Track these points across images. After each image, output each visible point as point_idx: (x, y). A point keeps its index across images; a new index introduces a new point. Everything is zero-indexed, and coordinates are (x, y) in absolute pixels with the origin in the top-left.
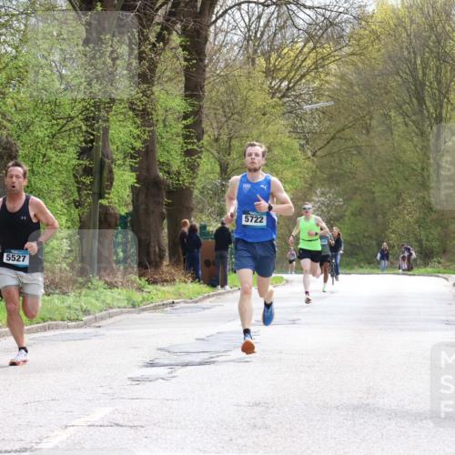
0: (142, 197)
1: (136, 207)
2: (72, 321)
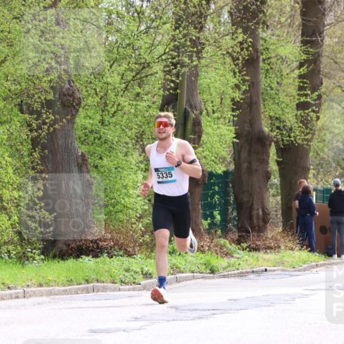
0: (244, 155)
1: (238, 166)
2: (126, 284)
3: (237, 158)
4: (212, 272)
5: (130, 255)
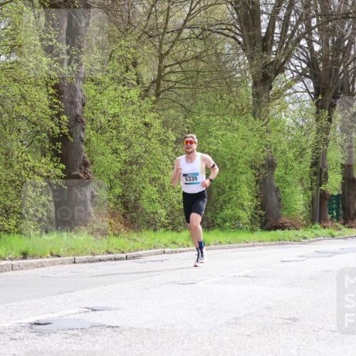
0: (346, 187)
1: (343, 193)
2: (296, 241)
3: (343, 188)
4: (333, 237)
5: (297, 229)
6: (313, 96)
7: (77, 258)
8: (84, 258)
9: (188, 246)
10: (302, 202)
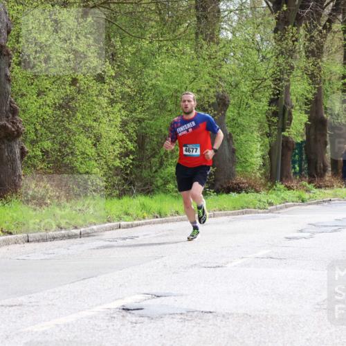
1: (308, 138)
2: (261, 209)
3: (308, 133)
4: (303, 201)
5: (257, 192)
6: (271, 5)
7: (30, 235)
8: (37, 235)
9: (144, 218)
10: (259, 154)
